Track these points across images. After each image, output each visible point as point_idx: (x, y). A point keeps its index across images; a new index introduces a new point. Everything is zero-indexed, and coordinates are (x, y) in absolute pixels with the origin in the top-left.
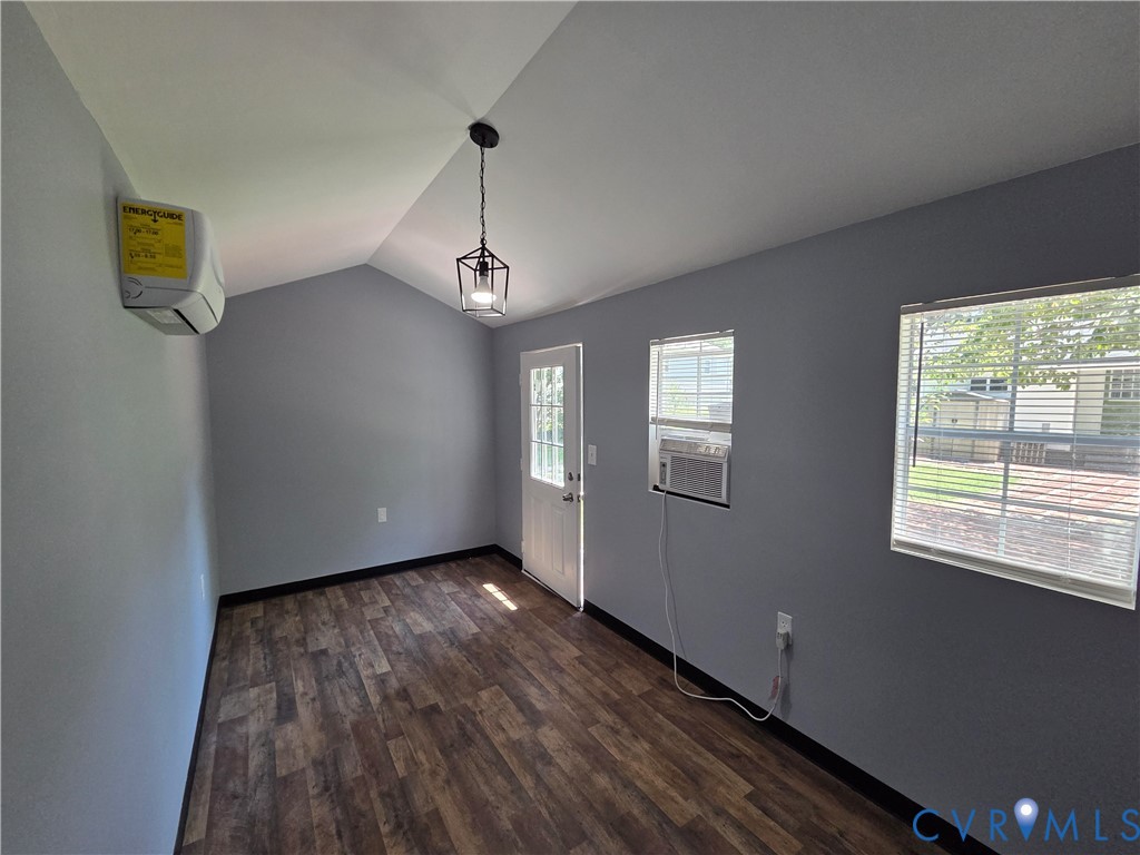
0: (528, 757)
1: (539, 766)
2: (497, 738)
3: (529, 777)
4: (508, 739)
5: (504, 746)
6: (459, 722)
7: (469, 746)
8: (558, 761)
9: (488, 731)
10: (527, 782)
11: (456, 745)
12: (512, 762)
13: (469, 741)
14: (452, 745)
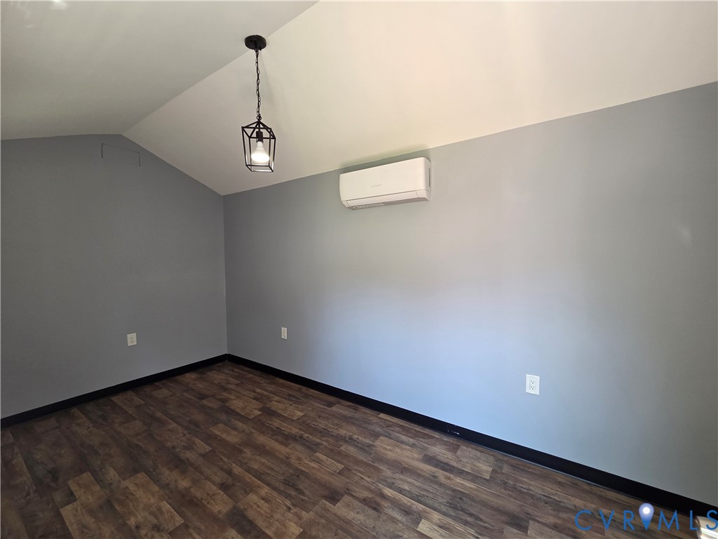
0: (238, 484)
1: (230, 481)
2: (266, 490)
3: (237, 473)
4: (256, 493)
5: (259, 487)
6: (303, 494)
7: (285, 480)
8: (215, 488)
9: (275, 494)
10: (237, 470)
11: (295, 477)
12: (249, 478)
13: (286, 483)
14: (298, 476)
